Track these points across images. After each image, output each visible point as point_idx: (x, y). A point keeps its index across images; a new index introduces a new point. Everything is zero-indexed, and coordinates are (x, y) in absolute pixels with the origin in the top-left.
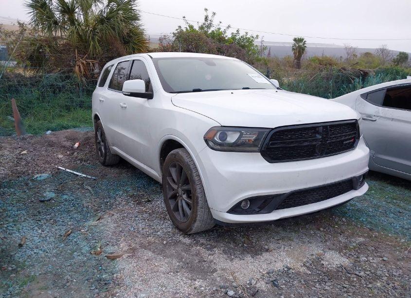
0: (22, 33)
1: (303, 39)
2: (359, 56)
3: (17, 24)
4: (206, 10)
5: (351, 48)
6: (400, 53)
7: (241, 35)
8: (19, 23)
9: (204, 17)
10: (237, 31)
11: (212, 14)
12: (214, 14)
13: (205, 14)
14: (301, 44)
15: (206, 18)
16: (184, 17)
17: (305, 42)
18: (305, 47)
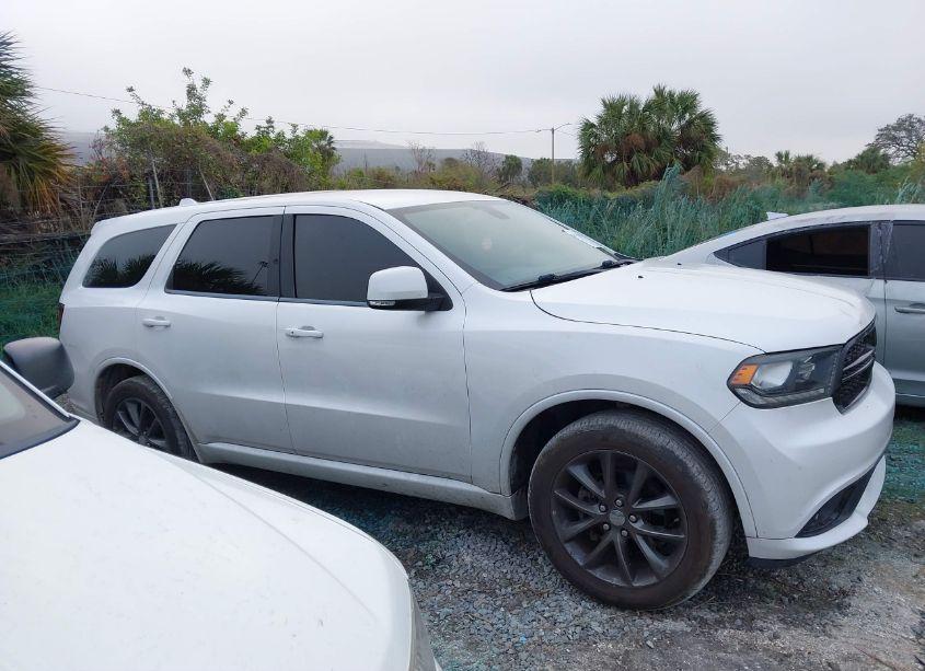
1: (326, 133)
2: (438, 165)
4: (188, 72)
5: (422, 150)
6: (507, 157)
7: (277, 131)
9: (187, 90)
10: (268, 122)
11: (203, 82)
12: (207, 82)
13: (187, 81)
14: (323, 143)
15: (191, 91)
16: (131, 90)
17: (331, 138)
18: (334, 148)
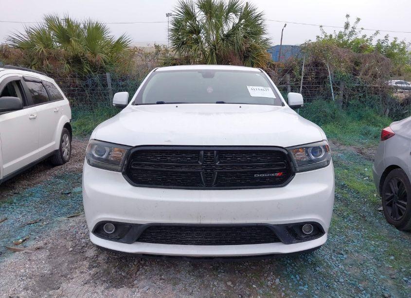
0: (157, 54)
3: (153, 46)
7: (389, 42)
8: (155, 46)
9: (344, 24)
10: (386, 37)
11: (356, 20)
12: (359, 20)
13: (346, 20)
15: (347, 26)
16: (321, 27)
